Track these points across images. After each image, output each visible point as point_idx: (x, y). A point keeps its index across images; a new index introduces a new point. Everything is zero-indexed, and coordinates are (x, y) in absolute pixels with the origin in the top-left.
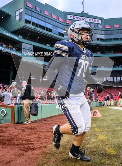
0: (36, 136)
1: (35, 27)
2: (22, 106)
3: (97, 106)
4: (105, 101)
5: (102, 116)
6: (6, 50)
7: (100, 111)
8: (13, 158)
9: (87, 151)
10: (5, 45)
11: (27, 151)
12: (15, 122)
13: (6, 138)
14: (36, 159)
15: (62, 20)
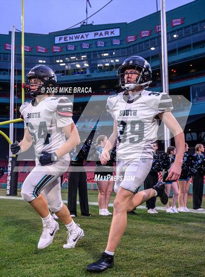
15: (44, 49)
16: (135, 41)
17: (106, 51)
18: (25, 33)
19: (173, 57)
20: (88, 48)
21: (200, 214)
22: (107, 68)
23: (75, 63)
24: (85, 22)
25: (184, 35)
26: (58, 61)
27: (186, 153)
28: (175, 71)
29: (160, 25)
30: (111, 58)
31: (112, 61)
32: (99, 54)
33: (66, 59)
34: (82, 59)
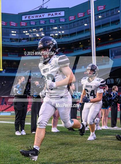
15: (15, 23)
16: (74, 19)
17: (55, 26)
18: (2, 13)
19: (98, 30)
20: (44, 23)
21: (115, 130)
22: (56, 37)
23: (35, 33)
24: (42, 7)
25: (105, 17)
26: (24, 32)
27: (107, 91)
28: (100, 39)
29: (90, 9)
30: (59, 30)
31: (60, 32)
32: (51, 27)
33: (30, 30)
34: (40, 30)
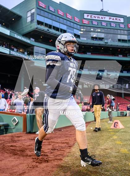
0: (50, 147)
1: (49, 29)
2: (35, 114)
3: (118, 116)
4: (127, 110)
5: (124, 127)
6: (17, 54)
7: (121, 122)
8: (26, 170)
9: (107, 165)
10: (16, 48)
11: (41, 162)
12: (27, 131)
13: (18, 149)
14: (51, 172)
15: (78, 19)
